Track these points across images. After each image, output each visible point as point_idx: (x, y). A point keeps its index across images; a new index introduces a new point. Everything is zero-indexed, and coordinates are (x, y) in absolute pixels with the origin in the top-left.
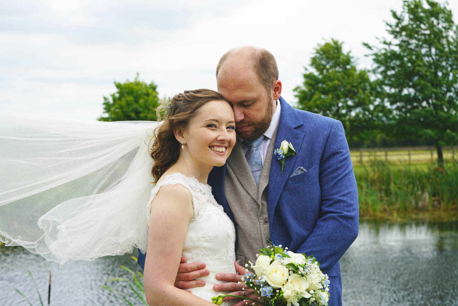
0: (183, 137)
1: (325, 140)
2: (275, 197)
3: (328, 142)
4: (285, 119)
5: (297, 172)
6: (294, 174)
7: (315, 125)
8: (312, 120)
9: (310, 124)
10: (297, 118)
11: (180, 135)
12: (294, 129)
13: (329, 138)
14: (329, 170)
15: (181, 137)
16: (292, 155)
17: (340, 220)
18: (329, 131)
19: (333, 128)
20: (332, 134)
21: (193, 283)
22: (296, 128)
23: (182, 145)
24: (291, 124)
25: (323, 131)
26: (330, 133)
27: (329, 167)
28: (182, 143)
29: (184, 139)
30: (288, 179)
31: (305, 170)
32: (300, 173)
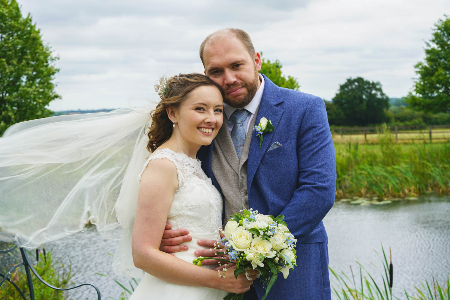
0: (175, 117)
1: (302, 115)
2: (252, 171)
3: (305, 118)
4: (266, 97)
5: (273, 147)
6: (271, 149)
7: (294, 102)
8: (293, 97)
9: (290, 101)
10: (278, 96)
11: (173, 114)
12: (275, 106)
13: (305, 113)
14: (306, 144)
15: (173, 117)
16: (269, 131)
17: (314, 190)
18: (305, 108)
19: (309, 104)
20: (308, 109)
21: (177, 247)
22: (276, 106)
23: (173, 124)
24: (273, 101)
25: (301, 107)
26: (306, 109)
27: (306, 141)
28: (174, 122)
29: (175, 118)
30: (265, 154)
31: (281, 145)
32: (276, 147)
